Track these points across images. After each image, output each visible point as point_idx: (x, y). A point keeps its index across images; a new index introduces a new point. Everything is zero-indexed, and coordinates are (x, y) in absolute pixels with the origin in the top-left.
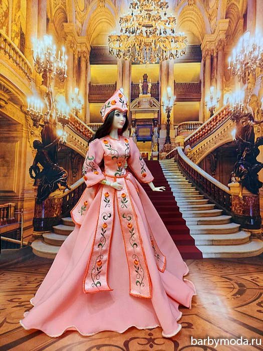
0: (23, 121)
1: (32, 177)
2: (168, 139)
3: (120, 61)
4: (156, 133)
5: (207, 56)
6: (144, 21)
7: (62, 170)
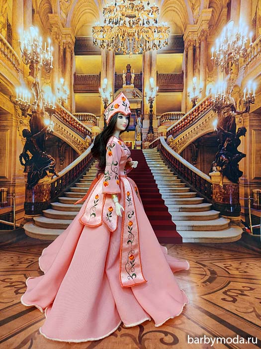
0: (12, 111)
1: (22, 164)
2: (151, 129)
4: (139, 123)
5: (189, 47)
6: (128, 11)
7: (50, 158)
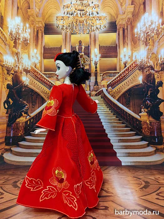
1: (5, 108)
2: (96, 83)
3: (63, 32)
5: (120, 29)
6: (79, 7)
7: (25, 103)
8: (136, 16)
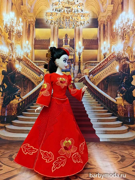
2: (79, 71)
3: (52, 27)
4: (73, 67)
5: (101, 24)
6: (66, 5)
7: (18, 87)
8: (114, 14)
